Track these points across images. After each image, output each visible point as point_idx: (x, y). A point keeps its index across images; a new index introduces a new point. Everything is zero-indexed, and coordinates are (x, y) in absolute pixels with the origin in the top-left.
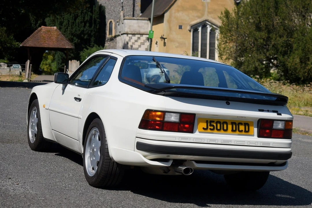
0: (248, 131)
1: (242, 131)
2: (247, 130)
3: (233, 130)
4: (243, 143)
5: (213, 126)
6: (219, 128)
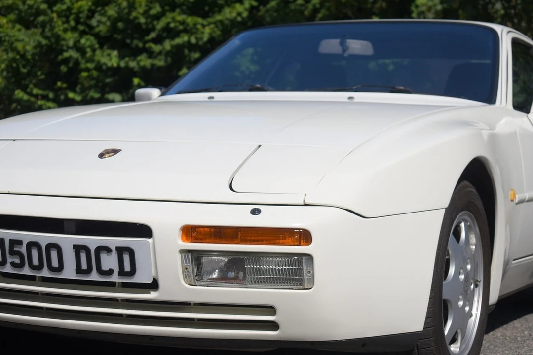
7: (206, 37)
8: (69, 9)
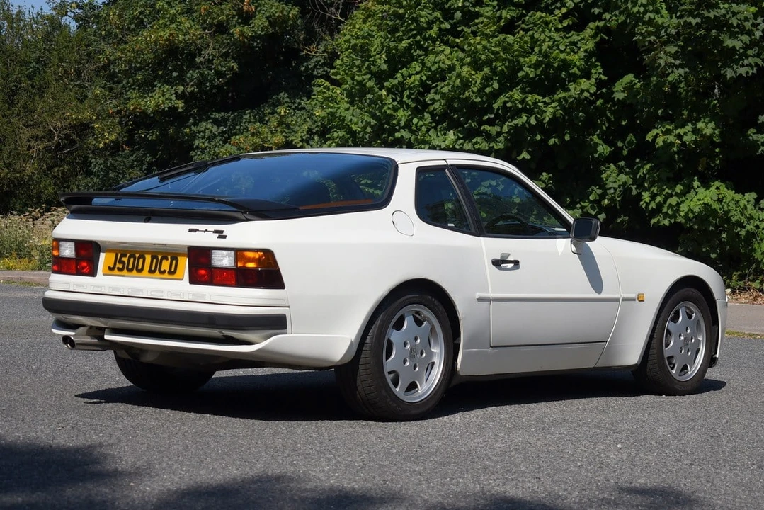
0: (174, 272)
1: (164, 271)
2: (173, 270)
3: (151, 271)
4: (160, 294)
5: (123, 263)
6: (130, 267)
7: (547, 117)
8: (402, 84)
